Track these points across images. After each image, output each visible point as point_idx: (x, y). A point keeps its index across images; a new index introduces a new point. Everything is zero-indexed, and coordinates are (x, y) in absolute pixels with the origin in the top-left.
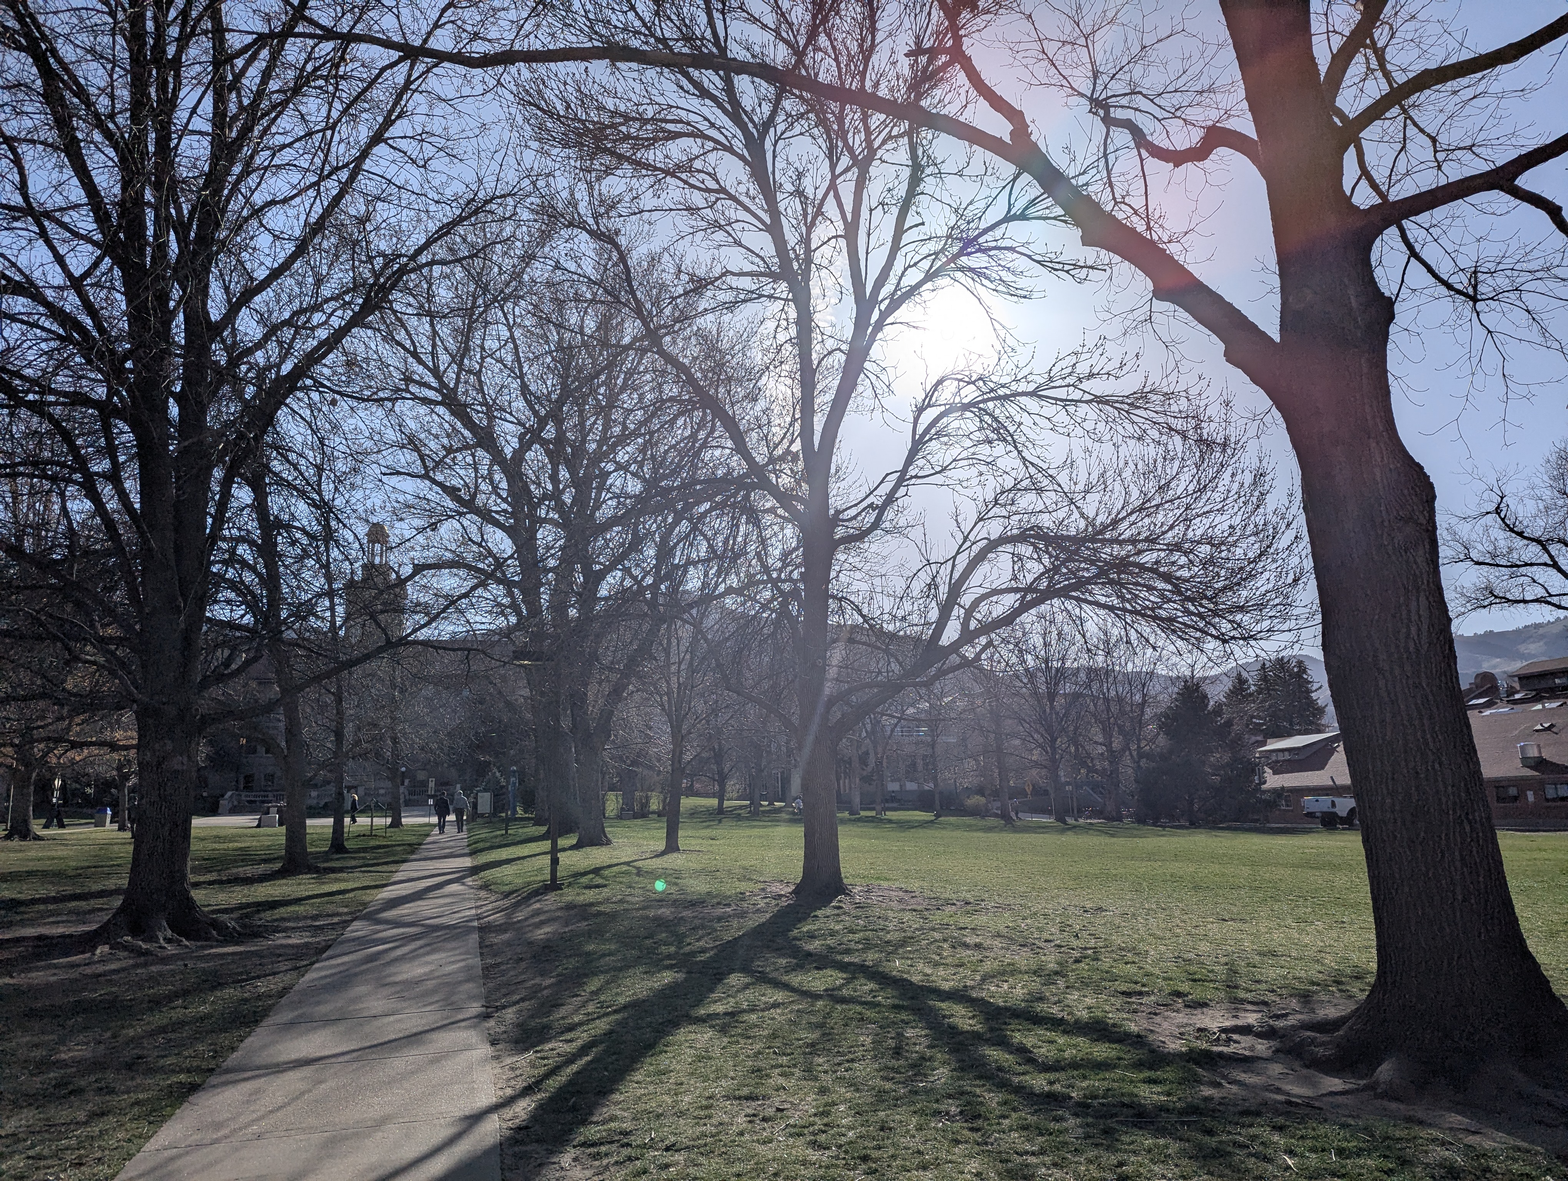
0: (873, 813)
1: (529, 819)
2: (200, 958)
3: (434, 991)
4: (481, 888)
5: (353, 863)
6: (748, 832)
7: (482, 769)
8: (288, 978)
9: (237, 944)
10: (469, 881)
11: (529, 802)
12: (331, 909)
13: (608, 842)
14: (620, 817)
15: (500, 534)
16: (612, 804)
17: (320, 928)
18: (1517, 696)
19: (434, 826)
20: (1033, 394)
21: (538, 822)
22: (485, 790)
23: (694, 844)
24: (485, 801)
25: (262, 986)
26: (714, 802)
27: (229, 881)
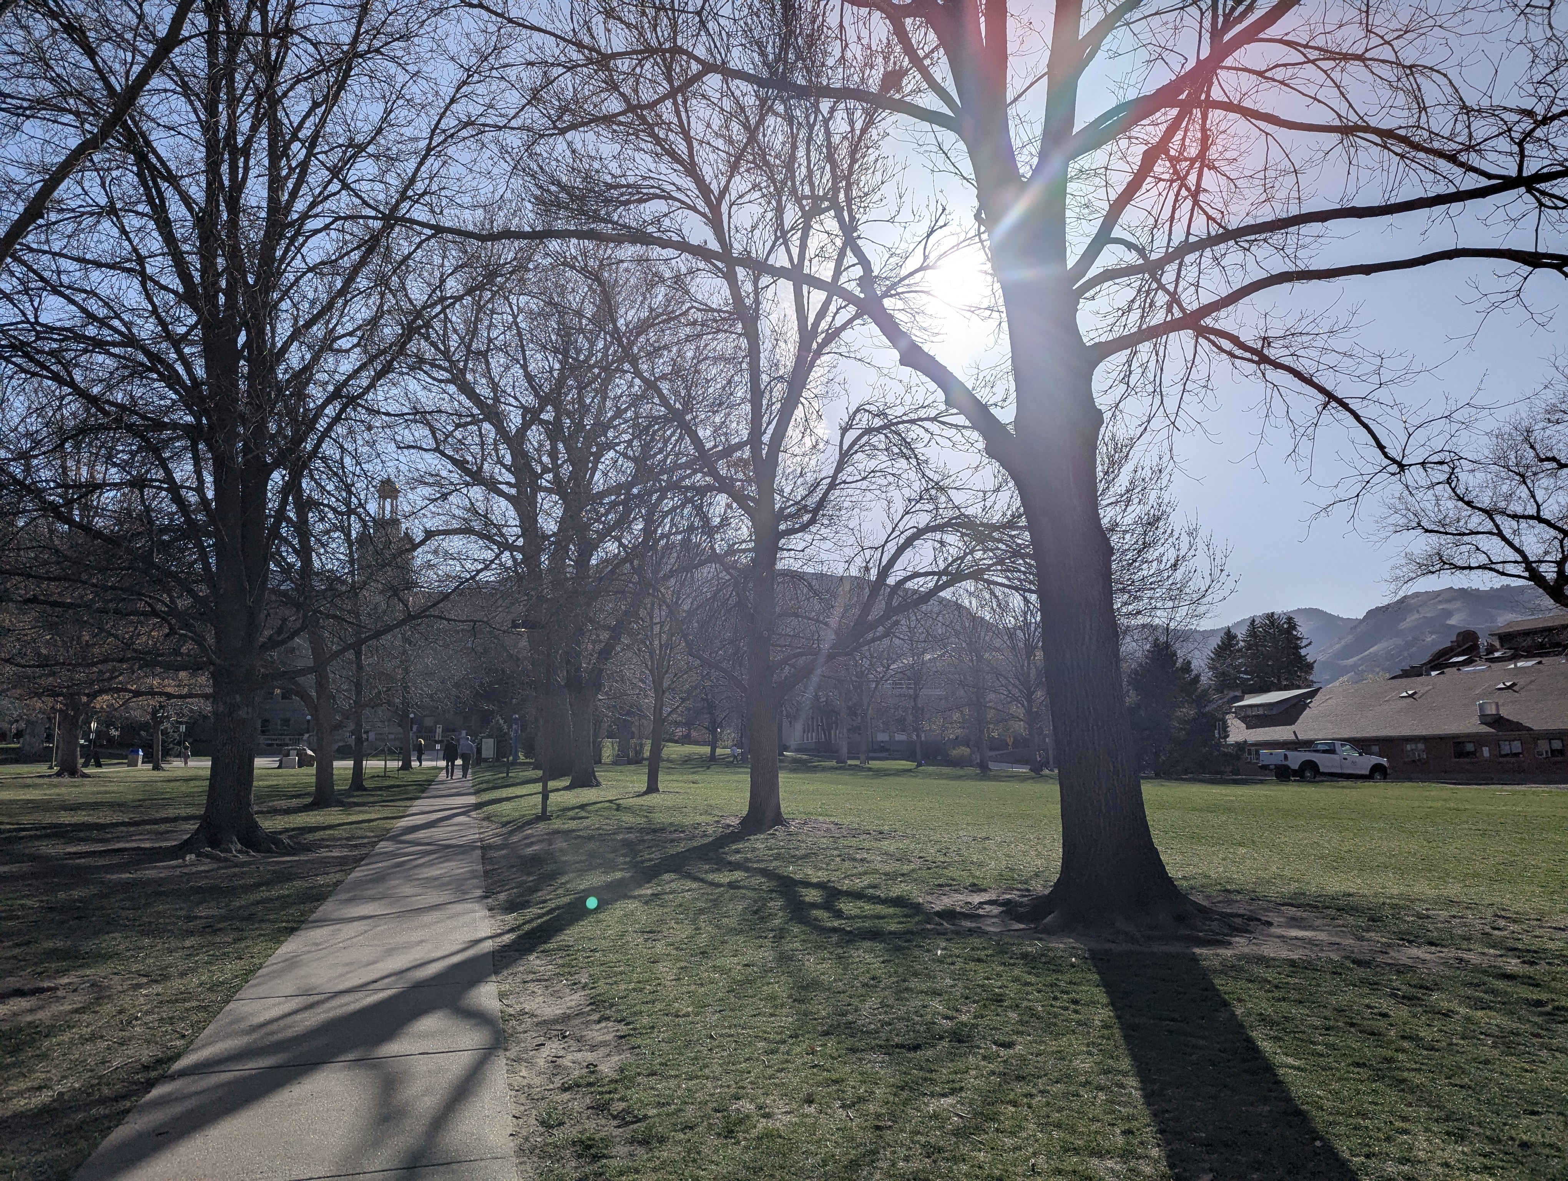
0: (857, 762)
1: (529, 764)
2: (269, 863)
3: (448, 884)
4: (484, 819)
5: (372, 799)
6: (728, 777)
7: (486, 718)
8: (338, 876)
9: (294, 855)
10: (473, 814)
11: (530, 750)
12: (359, 833)
13: (598, 784)
14: (615, 763)
15: (504, 503)
16: (609, 749)
17: (356, 846)
18: (1497, 654)
19: (441, 769)
20: (934, 419)
21: (536, 767)
22: (489, 737)
23: (675, 786)
24: (488, 748)
25: (321, 880)
26: (707, 750)
27: (269, 812)
